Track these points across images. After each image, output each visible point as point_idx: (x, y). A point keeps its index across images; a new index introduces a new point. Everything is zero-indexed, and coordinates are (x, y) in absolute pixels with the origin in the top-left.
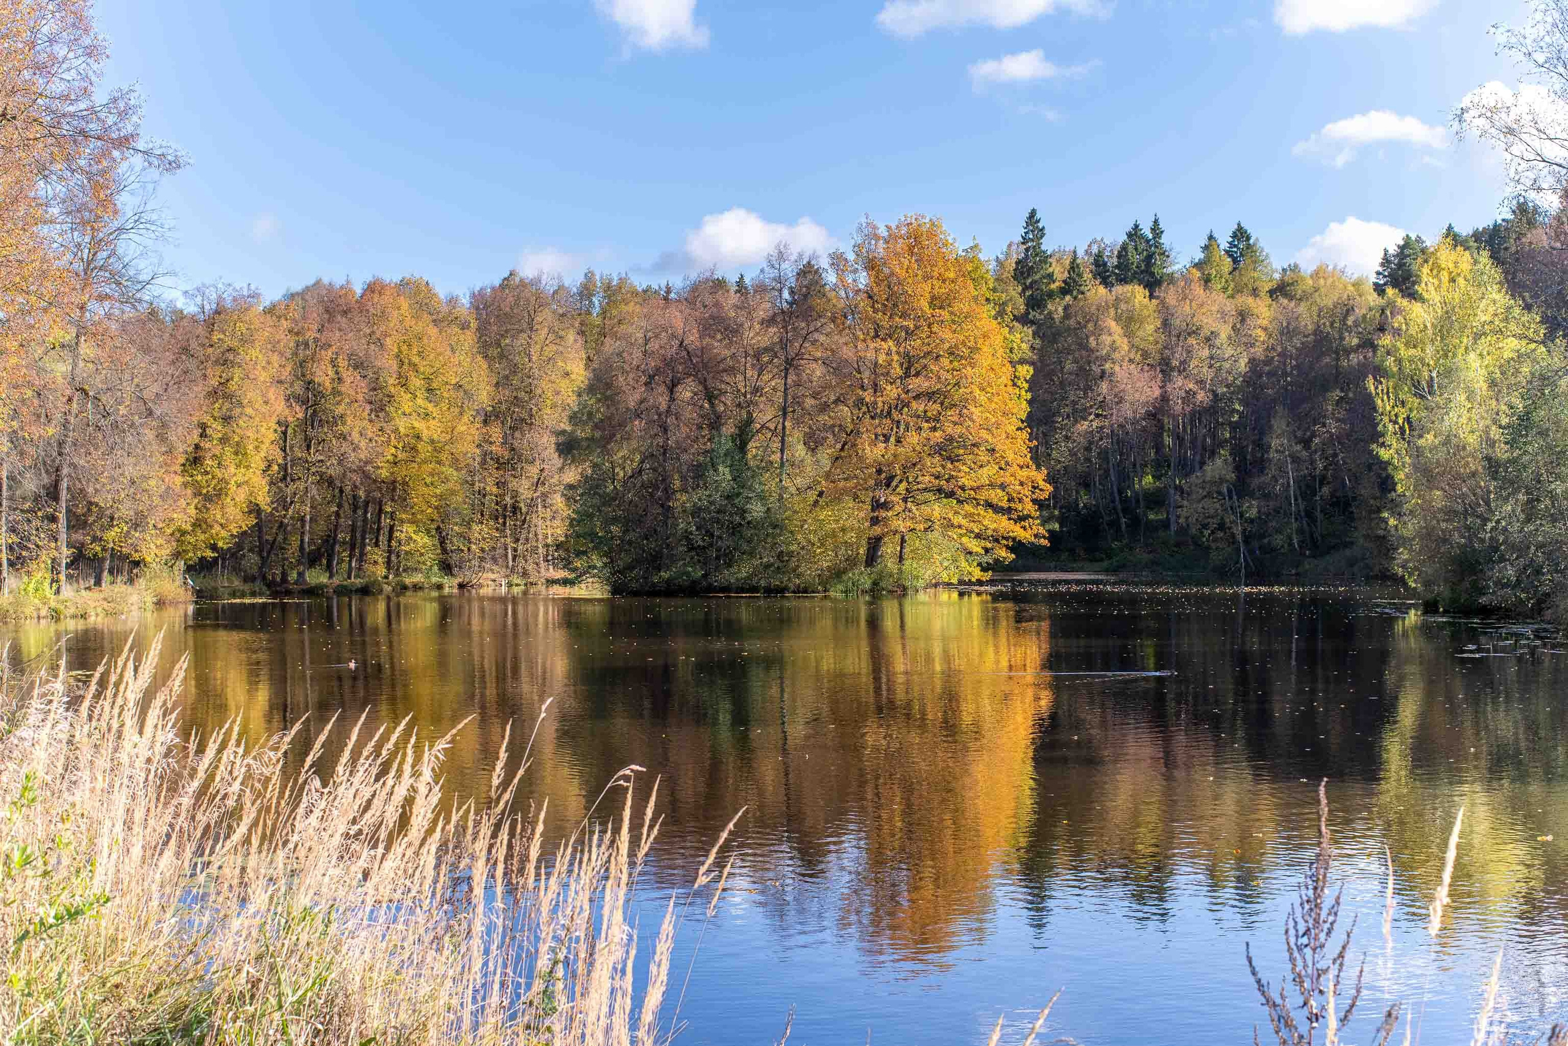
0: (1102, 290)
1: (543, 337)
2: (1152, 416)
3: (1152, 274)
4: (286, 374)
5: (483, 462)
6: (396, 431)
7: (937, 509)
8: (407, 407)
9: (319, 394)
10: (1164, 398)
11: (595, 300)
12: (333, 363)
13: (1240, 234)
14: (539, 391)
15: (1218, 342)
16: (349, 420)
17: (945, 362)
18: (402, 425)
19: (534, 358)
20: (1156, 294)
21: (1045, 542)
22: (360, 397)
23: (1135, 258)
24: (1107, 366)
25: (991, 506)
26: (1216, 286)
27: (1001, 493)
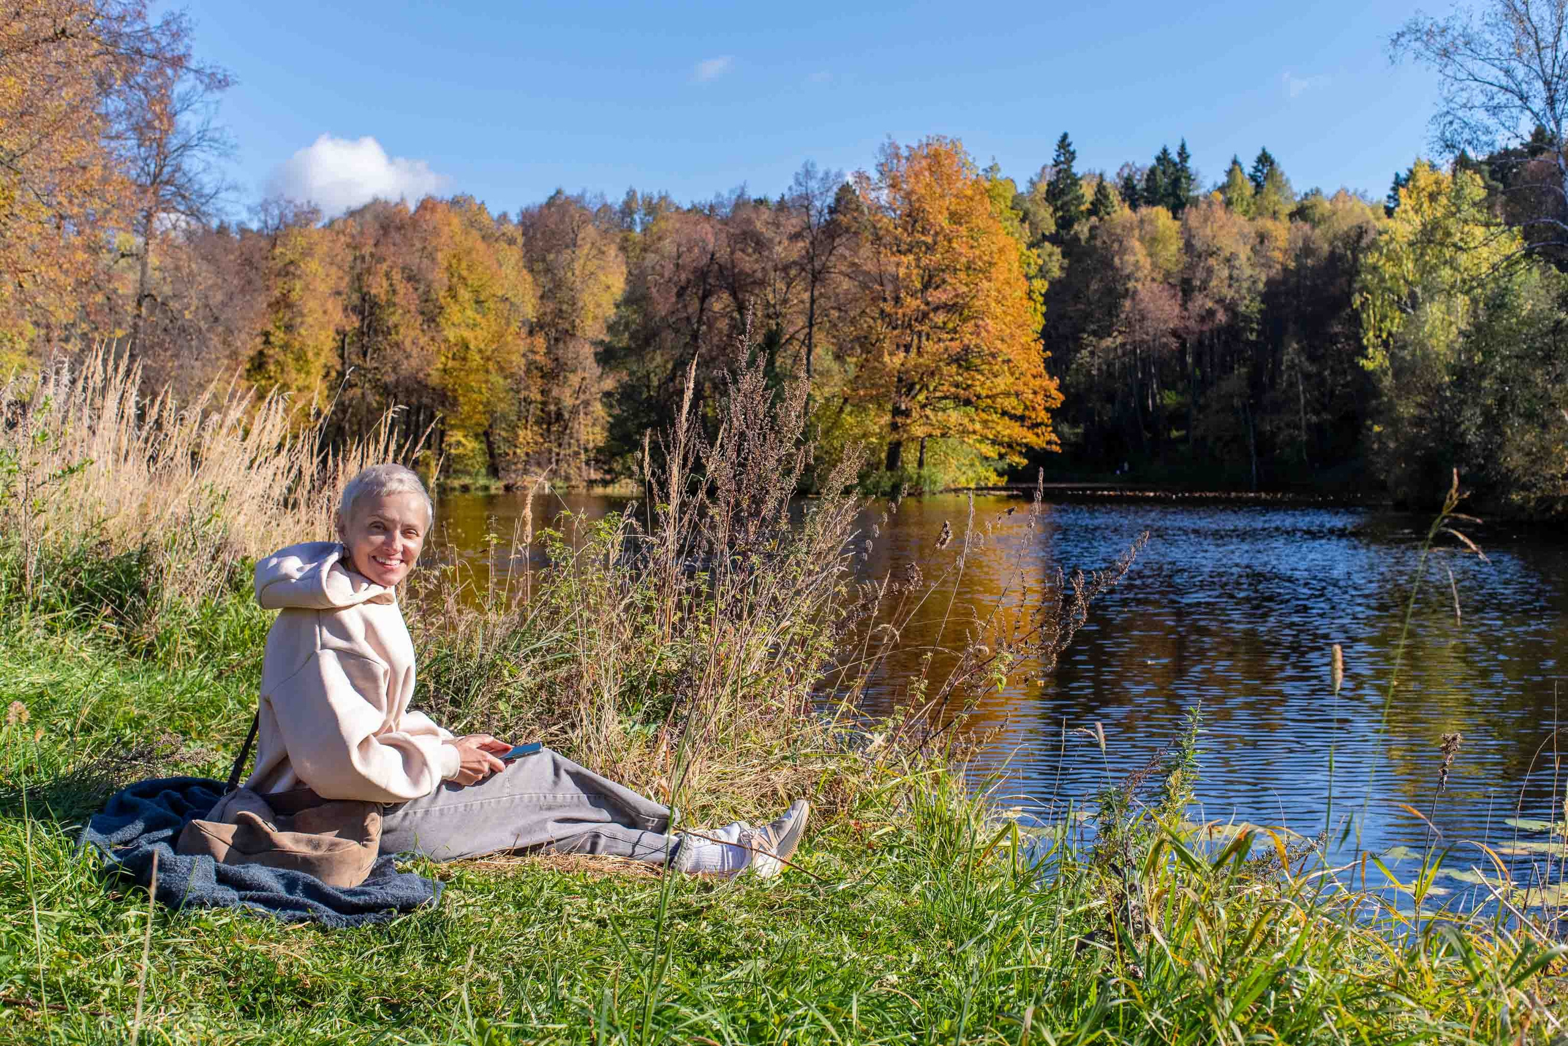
0: (1127, 211)
1: (586, 251)
2: (1174, 333)
3: (1178, 197)
4: (343, 285)
5: (528, 371)
6: (446, 340)
7: (955, 416)
8: (456, 318)
9: (374, 305)
10: (1185, 318)
11: (637, 217)
12: (388, 276)
13: (1265, 159)
14: (580, 304)
15: (1237, 263)
16: (402, 330)
17: (962, 275)
18: (451, 334)
19: (577, 272)
20: (1179, 215)
21: (1056, 448)
22: (413, 308)
23: (1163, 181)
24: (1131, 285)
25: (1004, 413)
26: (1238, 209)
27: (1013, 401)
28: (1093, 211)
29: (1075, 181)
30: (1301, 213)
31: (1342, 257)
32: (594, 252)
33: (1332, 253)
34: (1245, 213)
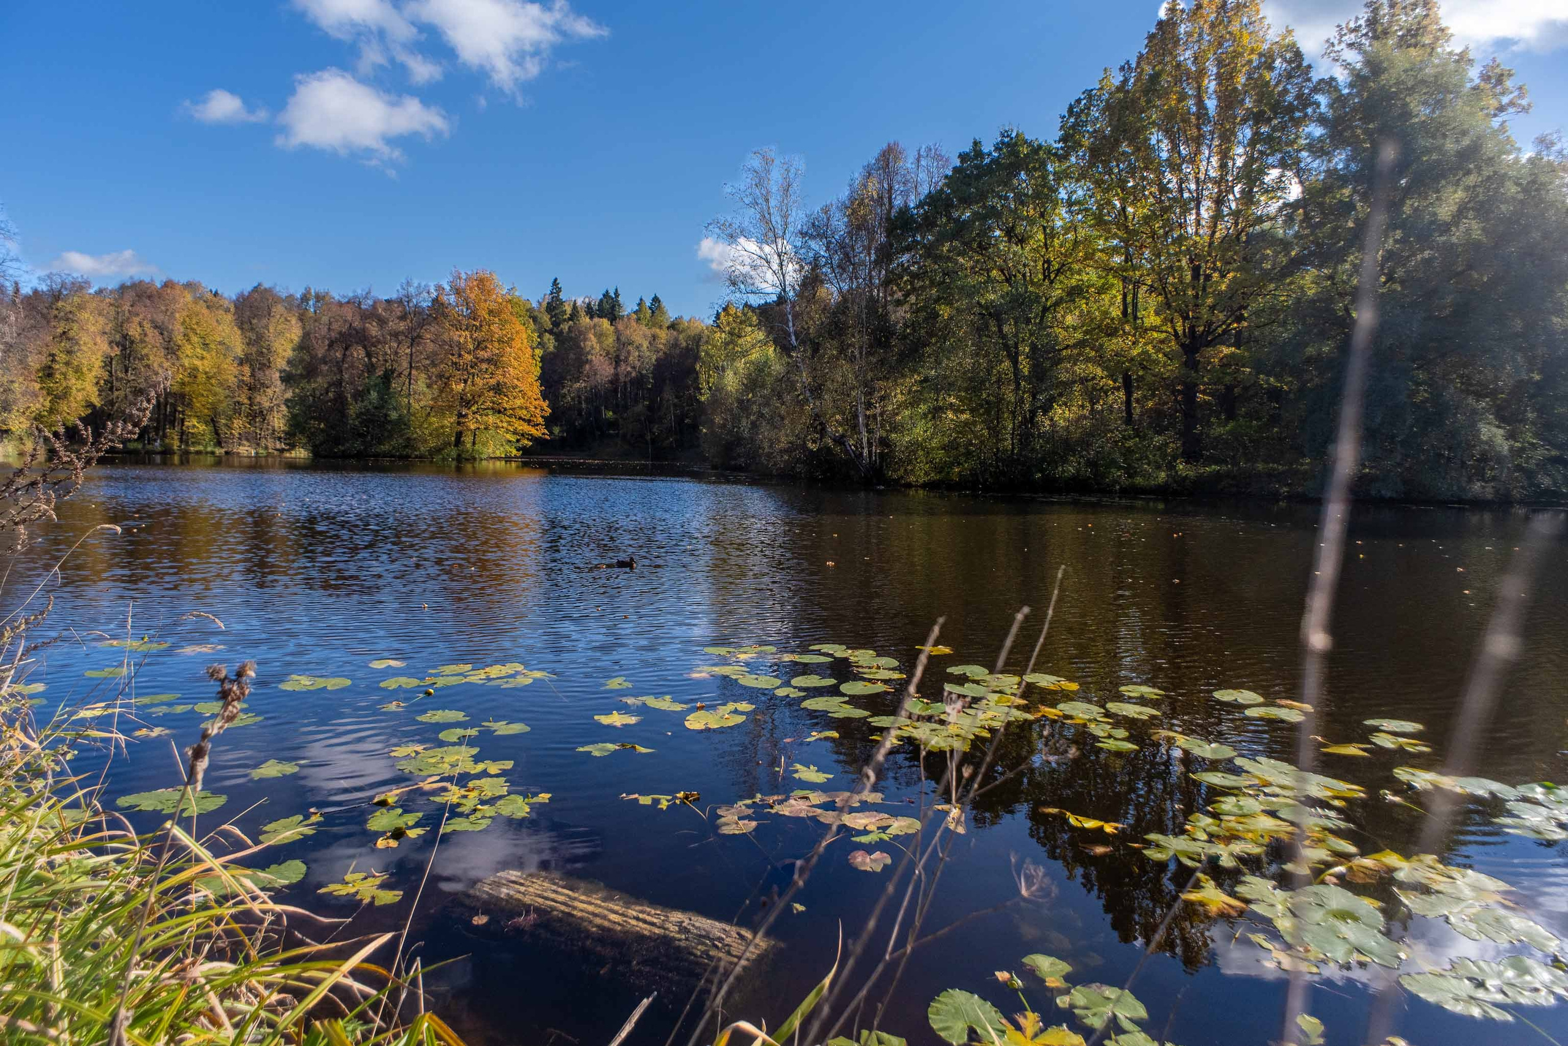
0: (588, 320)
2: (611, 382)
4: (109, 328)
5: (239, 386)
6: (183, 365)
7: (491, 419)
8: (190, 353)
9: (131, 341)
10: (616, 375)
11: (310, 303)
13: (656, 300)
14: (273, 349)
16: (151, 357)
17: (496, 344)
18: (187, 362)
21: (547, 437)
22: (159, 345)
23: (606, 306)
24: (589, 357)
25: (520, 418)
26: (643, 323)
27: (525, 412)
28: (571, 319)
29: (562, 303)
30: (673, 326)
31: (692, 350)
32: (282, 319)
33: (687, 347)
34: (647, 325)
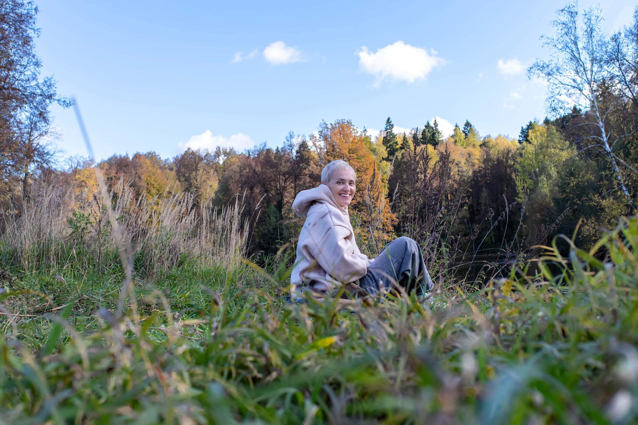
1: (201, 172)
3: (435, 141)
13: (468, 124)
15: (461, 165)
19: (198, 180)
20: (436, 148)
26: (459, 144)
28: (401, 148)
29: (394, 136)
30: (484, 144)
32: (205, 172)
33: (498, 159)
34: (462, 145)
